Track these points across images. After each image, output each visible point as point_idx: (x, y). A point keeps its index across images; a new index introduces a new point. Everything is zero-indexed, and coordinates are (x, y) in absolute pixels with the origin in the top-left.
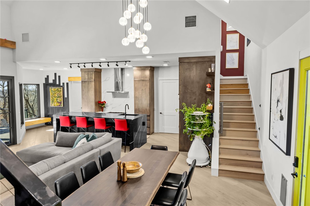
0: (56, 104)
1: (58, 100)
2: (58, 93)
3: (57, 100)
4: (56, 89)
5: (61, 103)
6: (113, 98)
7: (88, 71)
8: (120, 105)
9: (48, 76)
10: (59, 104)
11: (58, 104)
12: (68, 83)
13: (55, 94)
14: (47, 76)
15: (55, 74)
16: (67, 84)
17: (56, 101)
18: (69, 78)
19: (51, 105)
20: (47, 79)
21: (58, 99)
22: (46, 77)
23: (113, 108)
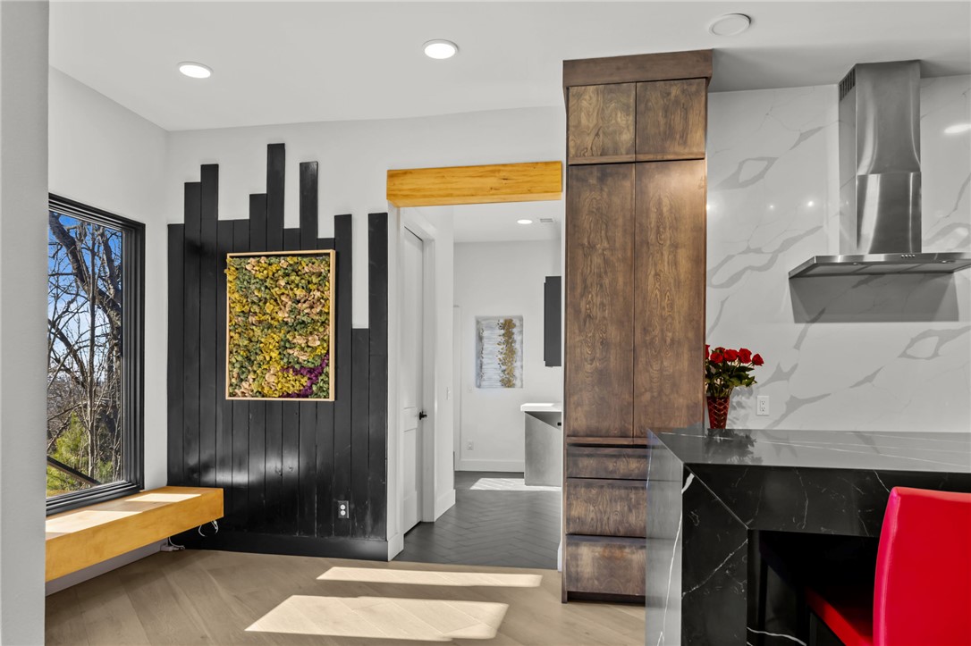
0: (272, 379)
1: (295, 352)
2: (300, 293)
3: (284, 346)
4: (283, 263)
5: (315, 372)
6: (802, 326)
7: (637, 76)
8: (869, 379)
9: (210, 172)
10: (305, 381)
11: (296, 383)
12: (383, 217)
13: (269, 307)
14: (204, 168)
15: (276, 153)
16: (378, 223)
17: (275, 354)
18: (393, 175)
19: (228, 390)
20: (203, 191)
21: (300, 341)
22: (198, 179)
23: (794, 404)
